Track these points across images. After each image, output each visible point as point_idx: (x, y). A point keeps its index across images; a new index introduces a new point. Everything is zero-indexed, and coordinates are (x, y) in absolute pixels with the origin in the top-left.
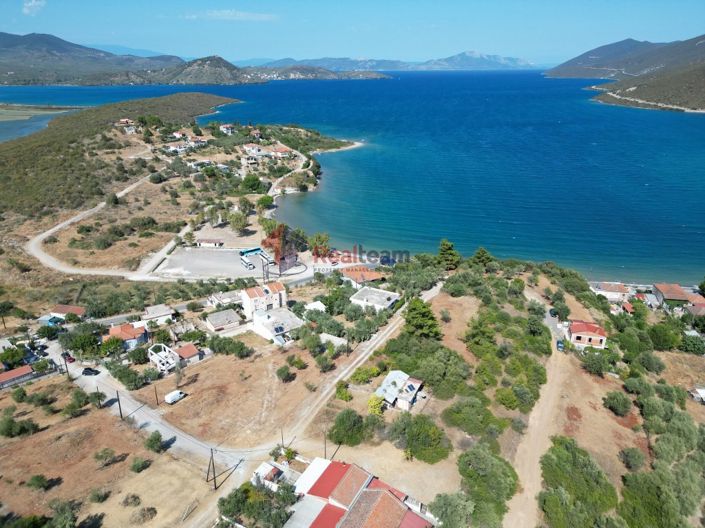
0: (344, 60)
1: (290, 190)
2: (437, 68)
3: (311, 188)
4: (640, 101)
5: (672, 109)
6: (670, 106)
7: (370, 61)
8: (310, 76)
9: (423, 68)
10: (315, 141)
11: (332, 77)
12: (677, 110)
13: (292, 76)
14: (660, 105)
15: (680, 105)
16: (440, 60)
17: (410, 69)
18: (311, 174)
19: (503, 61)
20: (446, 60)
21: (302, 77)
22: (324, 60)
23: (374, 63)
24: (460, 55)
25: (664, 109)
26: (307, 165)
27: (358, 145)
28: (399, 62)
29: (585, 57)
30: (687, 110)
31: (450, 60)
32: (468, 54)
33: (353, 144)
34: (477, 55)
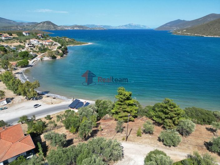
0: (93, 25)
2: (122, 28)
3: (58, 57)
4: (189, 34)
5: (200, 36)
6: (199, 35)
7: (101, 26)
8: (81, 29)
9: (118, 28)
11: (88, 29)
12: (202, 36)
13: (75, 29)
14: (195, 34)
15: (202, 35)
16: (123, 26)
17: (114, 28)
19: (142, 27)
20: (125, 26)
21: (78, 29)
22: (87, 25)
23: (103, 26)
24: (129, 24)
25: (197, 36)
26: (59, 48)
27: (89, 44)
28: (110, 26)
29: (166, 25)
30: (205, 36)
31: (126, 26)
32: (131, 24)
33: (87, 43)
34: (134, 24)
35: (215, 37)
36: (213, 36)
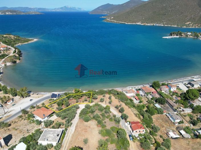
0: (27, 8)
1: (8, 64)
2: (58, 11)
3: (18, 61)
4: (115, 21)
5: (123, 23)
6: (122, 22)
7: (36, 8)
8: (15, 14)
9: (54, 11)
10: (18, 40)
11: (23, 14)
12: (124, 23)
13: (7, 13)
15: (124, 22)
16: (58, 8)
17: (49, 11)
18: (17, 55)
19: (77, 9)
20: (60, 8)
21: (11, 14)
22: (19, 8)
23: (37, 9)
24: (64, 7)
25: (121, 23)
26: (15, 52)
27: (35, 40)
28: (45, 8)
29: (98, 8)
30: (126, 23)
31: (62, 8)
32: (66, 6)
33: (33, 40)
34: (69, 7)
35: (133, 24)
36: (131, 24)
